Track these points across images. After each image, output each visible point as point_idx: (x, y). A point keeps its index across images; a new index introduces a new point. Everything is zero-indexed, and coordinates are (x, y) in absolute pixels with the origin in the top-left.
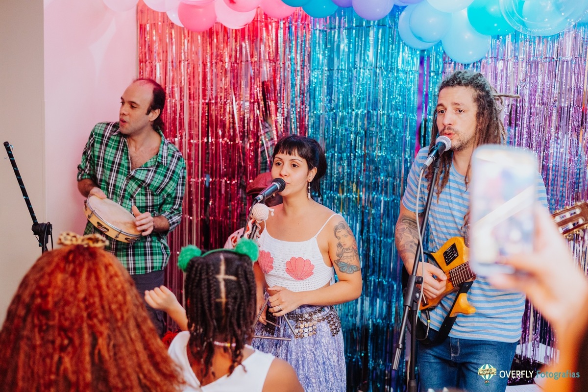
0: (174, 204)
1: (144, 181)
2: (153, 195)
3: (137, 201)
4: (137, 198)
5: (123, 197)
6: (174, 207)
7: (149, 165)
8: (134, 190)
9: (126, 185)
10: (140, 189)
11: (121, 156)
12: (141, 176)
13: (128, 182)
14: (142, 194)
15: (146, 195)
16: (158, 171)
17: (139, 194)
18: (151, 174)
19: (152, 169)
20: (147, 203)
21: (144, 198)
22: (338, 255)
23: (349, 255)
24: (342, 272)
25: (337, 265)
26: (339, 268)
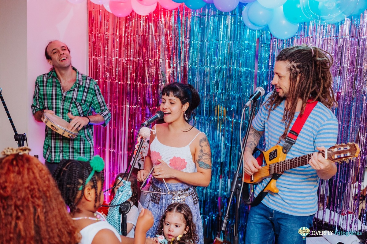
1: (72, 99)
2: (80, 105)
3: (73, 112)
4: (72, 110)
5: (63, 113)
7: (73, 88)
8: (68, 107)
9: (63, 106)
10: (72, 105)
11: (56, 89)
12: (69, 95)
13: (63, 104)
14: (74, 107)
15: (77, 107)
16: (80, 89)
17: (72, 108)
18: (76, 93)
19: (75, 89)
20: (79, 111)
21: (76, 109)
22: (199, 157)
23: (206, 157)
24: (201, 167)
25: (198, 162)
26: (199, 165)
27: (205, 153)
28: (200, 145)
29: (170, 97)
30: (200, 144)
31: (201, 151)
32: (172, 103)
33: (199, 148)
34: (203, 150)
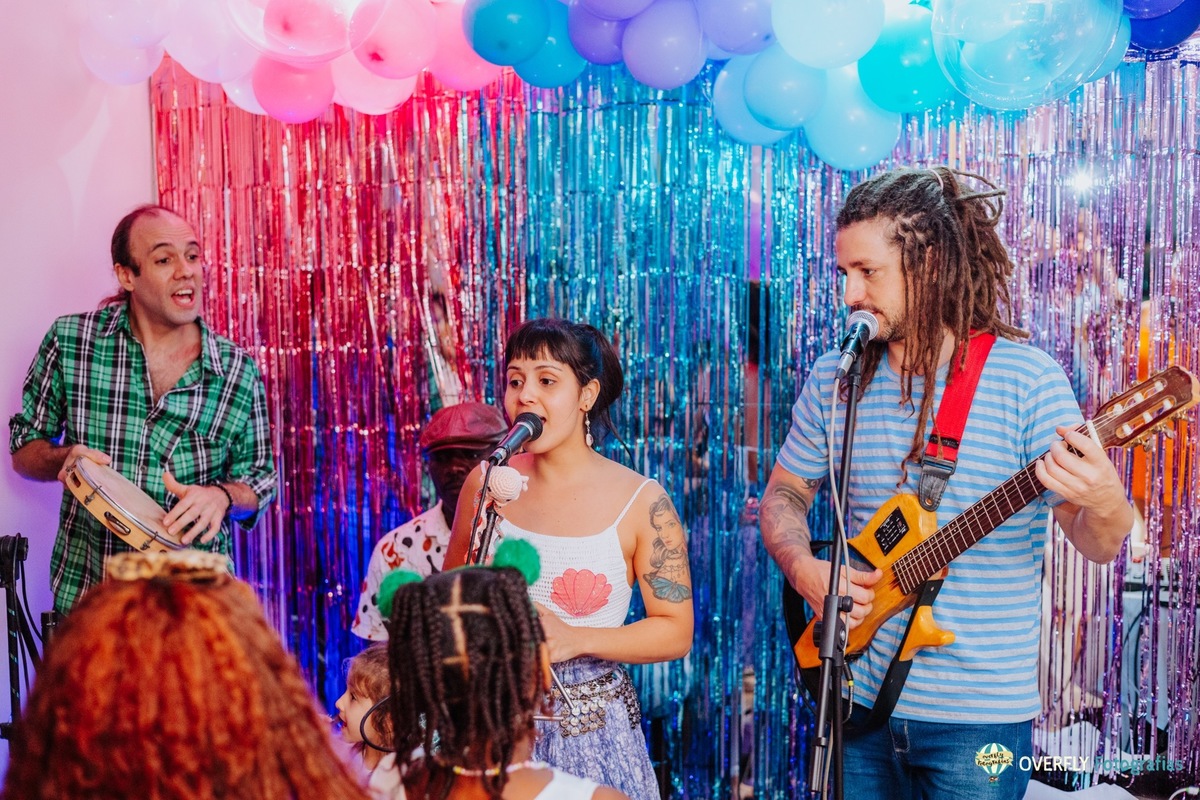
0: (255, 458)
1: (186, 420)
2: (208, 446)
3: (177, 467)
4: (176, 459)
5: (147, 462)
6: (257, 464)
7: (188, 382)
8: (166, 444)
9: (148, 437)
10: (179, 439)
11: (128, 376)
12: (178, 407)
13: (151, 430)
14: (185, 450)
15: (194, 449)
16: (210, 390)
17: (178, 451)
18: (198, 400)
19: (195, 388)
20: (197, 465)
21: (190, 456)
22: (653, 564)
23: (676, 563)
24: (660, 598)
25: (650, 583)
26: (655, 590)
27: (670, 548)
28: (652, 523)
29: (540, 362)
30: (652, 519)
31: (659, 543)
32: (545, 382)
33: (652, 535)
34: (664, 541)
